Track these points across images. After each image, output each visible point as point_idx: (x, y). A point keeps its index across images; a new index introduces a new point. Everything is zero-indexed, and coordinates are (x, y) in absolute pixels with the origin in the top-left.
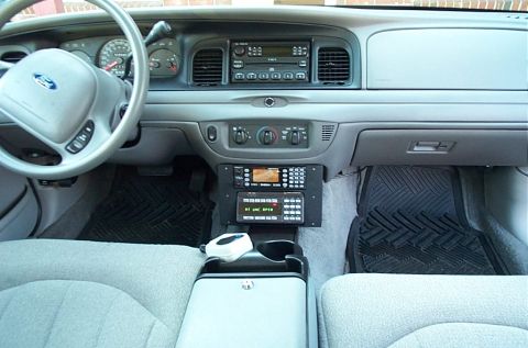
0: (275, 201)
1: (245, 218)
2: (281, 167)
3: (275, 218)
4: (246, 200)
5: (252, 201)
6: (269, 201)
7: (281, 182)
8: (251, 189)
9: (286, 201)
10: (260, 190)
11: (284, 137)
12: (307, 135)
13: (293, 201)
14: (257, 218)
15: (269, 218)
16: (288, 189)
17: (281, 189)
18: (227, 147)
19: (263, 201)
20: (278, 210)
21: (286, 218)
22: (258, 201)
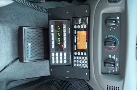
0: (65, 46)
1: (52, 26)
2: (88, 51)
3: (53, 46)
4: (64, 26)
5: (64, 30)
6: (65, 42)
7: (77, 51)
8: (73, 30)
9: (65, 54)
10: (72, 36)
11: (110, 56)
13: (65, 58)
14: (53, 34)
15: (53, 42)
16: (73, 55)
17: (73, 51)
18: (103, 12)
19: (65, 38)
20: (59, 48)
21: (53, 54)
22: (65, 34)
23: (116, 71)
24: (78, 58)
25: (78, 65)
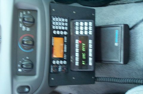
0: (77, 41)
1: (90, 64)
3: (90, 42)
4: (77, 64)
5: (77, 59)
6: (77, 46)
7: (63, 36)
8: (68, 60)
9: (77, 33)
10: (69, 52)
11: (28, 29)
12: (26, 10)
13: (77, 28)
14: (90, 55)
15: (90, 46)
16: (68, 31)
17: (69, 36)
19: (77, 50)
20: (84, 39)
21: (91, 33)
22: (77, 55)
23: (21, 13)
24: (63, 28)
25: (63, 20)
